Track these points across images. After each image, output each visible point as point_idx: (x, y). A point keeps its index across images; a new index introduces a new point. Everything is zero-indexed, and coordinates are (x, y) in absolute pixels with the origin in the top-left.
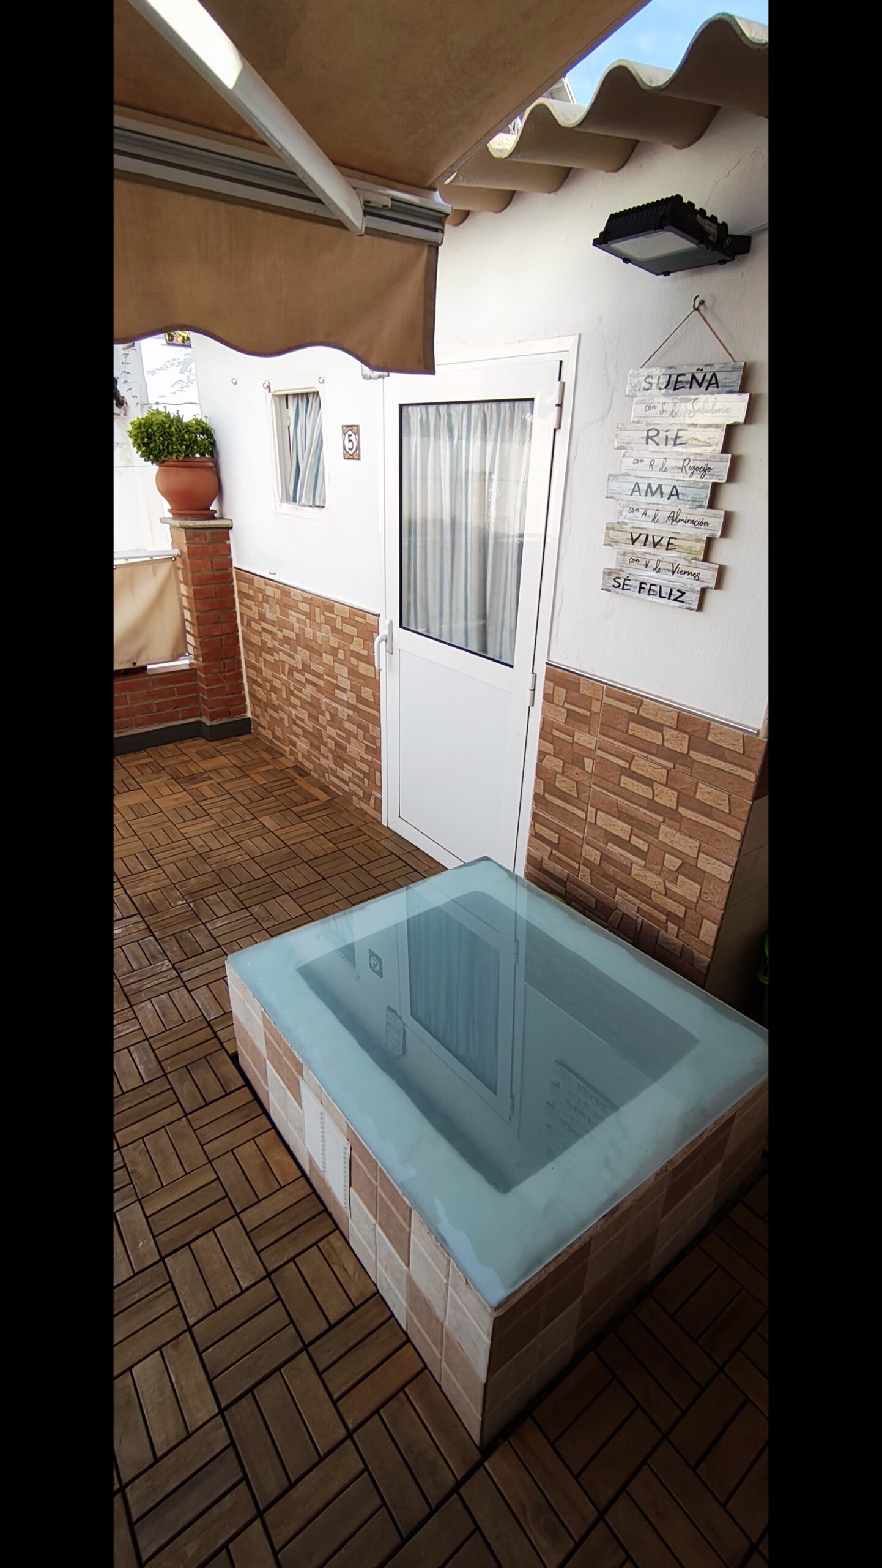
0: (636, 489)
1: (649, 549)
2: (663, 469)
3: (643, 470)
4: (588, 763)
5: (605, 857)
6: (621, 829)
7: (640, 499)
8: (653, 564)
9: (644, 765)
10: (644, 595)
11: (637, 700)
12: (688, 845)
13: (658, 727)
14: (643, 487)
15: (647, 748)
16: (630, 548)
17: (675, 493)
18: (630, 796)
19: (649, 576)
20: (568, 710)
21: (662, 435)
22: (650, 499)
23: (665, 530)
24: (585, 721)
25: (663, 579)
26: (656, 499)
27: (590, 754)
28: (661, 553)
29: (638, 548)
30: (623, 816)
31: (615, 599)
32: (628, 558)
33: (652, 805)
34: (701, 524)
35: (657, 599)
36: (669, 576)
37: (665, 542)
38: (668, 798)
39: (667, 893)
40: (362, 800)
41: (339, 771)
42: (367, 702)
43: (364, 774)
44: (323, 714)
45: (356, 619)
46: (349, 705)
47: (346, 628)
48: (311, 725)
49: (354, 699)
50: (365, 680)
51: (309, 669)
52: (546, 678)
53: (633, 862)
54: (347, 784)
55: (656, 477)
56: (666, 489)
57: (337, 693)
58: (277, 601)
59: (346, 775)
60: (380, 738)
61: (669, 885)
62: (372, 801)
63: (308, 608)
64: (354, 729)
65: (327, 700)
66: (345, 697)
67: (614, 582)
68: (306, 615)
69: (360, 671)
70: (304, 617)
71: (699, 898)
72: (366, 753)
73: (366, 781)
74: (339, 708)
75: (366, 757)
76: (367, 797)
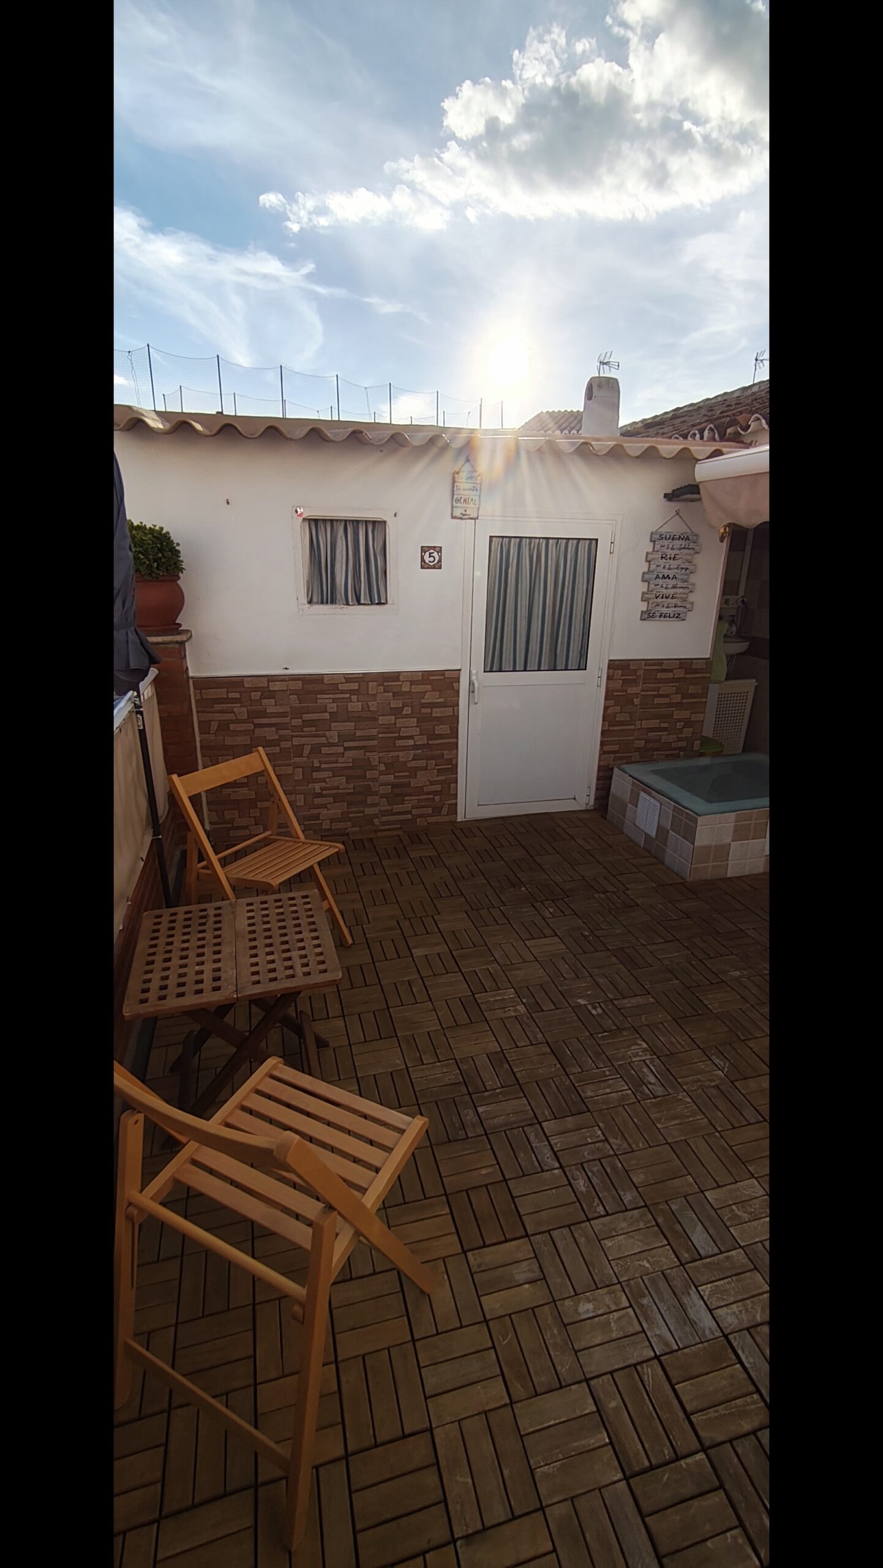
0: (657, 577)
1: (664, 600)
2: (669, 569)
3: (660, 569)
4: (636, 701)
5: (647, 741)
6: (654, 723)
7: (660, 582)
8: (666, 605)
9: (665, 689)
10: (662, 618)
11: (659, 662)
12: (685, 714)
13: (671, 671)
14: (661, 576)
15: (666, 681)
16: (655, 600)
17: (675, 577)
18: (659, 705)
19: (664, 610)
20: (623, 680)
21: (668, 556)
22: (664, 580)
23: (672, 591)
24: (634, 682)
25: (671, 611)
26: (667, 580)
27: (636, 696)
28: (669, 600)
29: (659, 600)
30: (656, 717)
31: (647, 624)
32: (653, 605)
33: (671, 705)
34: (686, 588)
35: (668, 619)
36: (674, 609)
37: (671, 596)
38: (677, 698)
39: (680, 739)
40: (430, 816)
41: (397, 808)
42: (441, 736)
43: (435, 793)
44: (374, 768)
45: (431, 678)
46: (416, 747)
47: (416, 689)
48: (351, 786)
49: (423, 740)
50: (441, 720)
51: (353, 738)
52: (609, 668)
53: (662, 735)
54: (410, 812)
55: (666, 572)
56: (671, 576)
57: (399, 743)
58: (294, 692)
59: (407, 806)
60: (457, 757)
61: (679, 736)
62: (445, 810)
63: (355, 686)
64: (422, 763)
65: (381, 754)
66: (411, 742)
67: (647, 616)
68: (352, 692)
69: (434, 715)
70: (348, 695)
71: (693, 733)
72: (437, 776)
73: (437, 798)
74: (401, 754)
75: (437, 779)
76: (437, 810)
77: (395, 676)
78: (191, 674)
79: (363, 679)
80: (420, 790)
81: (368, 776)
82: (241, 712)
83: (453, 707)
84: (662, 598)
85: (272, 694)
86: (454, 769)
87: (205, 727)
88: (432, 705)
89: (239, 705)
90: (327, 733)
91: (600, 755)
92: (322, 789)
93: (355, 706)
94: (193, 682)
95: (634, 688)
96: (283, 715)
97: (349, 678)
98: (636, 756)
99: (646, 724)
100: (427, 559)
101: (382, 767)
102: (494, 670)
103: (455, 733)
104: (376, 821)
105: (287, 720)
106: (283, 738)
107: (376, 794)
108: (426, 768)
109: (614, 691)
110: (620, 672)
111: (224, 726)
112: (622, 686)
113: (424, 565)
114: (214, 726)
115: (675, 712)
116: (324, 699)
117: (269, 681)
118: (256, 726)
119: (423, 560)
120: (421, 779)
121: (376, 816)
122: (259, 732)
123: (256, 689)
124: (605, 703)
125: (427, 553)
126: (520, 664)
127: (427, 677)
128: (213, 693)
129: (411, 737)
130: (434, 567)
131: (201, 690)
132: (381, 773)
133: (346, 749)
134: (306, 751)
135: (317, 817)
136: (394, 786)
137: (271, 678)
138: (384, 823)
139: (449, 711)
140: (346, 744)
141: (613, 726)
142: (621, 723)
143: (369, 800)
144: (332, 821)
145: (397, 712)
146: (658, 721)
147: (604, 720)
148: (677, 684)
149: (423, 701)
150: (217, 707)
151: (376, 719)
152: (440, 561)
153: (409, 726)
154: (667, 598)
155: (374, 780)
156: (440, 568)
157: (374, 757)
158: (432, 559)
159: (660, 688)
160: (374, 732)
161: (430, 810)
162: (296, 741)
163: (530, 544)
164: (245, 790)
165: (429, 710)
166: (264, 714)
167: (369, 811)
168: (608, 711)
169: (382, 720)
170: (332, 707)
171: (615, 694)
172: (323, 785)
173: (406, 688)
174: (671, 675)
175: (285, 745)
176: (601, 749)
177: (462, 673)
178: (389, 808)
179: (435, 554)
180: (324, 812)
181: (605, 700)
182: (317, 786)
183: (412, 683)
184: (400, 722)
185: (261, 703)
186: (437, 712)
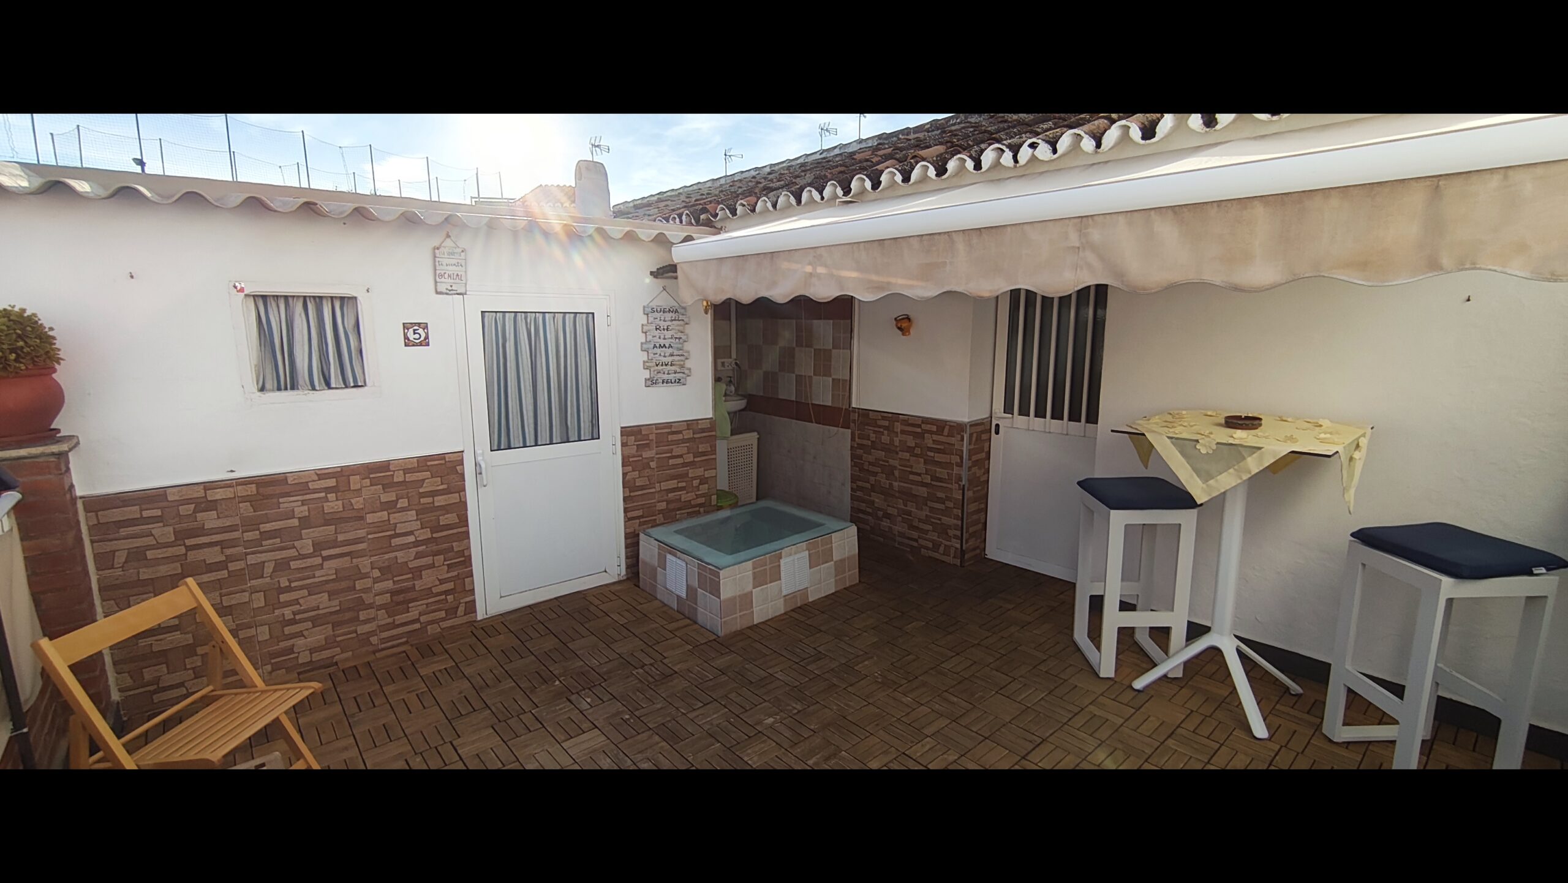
0: (655, 346)
1: (664, 367)
2: (665, 339)
3: (656, 339)
4: (653, 464)
5: (668, 502)
6: (673, 484)
7: (658, 351)
8: (666, 372)
9: (677, 451)
10: (665, 384)
11: (669, 425)
12: (699, 472)
13: (680, 432)
14: (658, 346)
15: (677, 442)
16: (656, 368)
17: (670, 346)
18: (675, 466)
19: (666, 377)
20: (637, 445)
21: (662, 327)
22: (661, 349)
23: (670, 359)
24: (647, 446)
25: (672, 377)
26: (664, 349)
27: (652, 459)
28: (669, 367)
29: (659, 368)
30: (673, 478)
31: (653, 390)
32: (656, 372)
33: (685, 465)
34: (682, 355)
35: (670, 385)
36: (674, 375)
37: (669, 364)
38: (689, 458)
39: (698, 496)
40: (443, 620)
41: (400, 618)
42: (448, 527)
43: (446, 593)
44: (366, 576)
45: (429, 463)
46: (417, 543)
47: (410, 477)
48: (337, 602)
49: (425, 534)
50: (446, 509)
51: (335, 544)
52: (622, 436)
53: (681, 495)
54: (417, 621)
55: (662, 342)
56: (667, 346)
57: (396, 541)
58: (244, 499)
59: (413, 614)
60: (469, 548)
61: (697, 493)
62: (461, 610)
63: (332, 482)
64: (428, 560)
65: (373, 559)
66: (411, 539)
67: (651, 382)
68: (328, 490)
69: (436, 504)
70: (323, 495)
71: (709, 489)
72: (448, 572)
73: (450, 598)
74: (399, 554)
75: (450, 575)
76: (452, 612)
77: (384, 466)
78: (79, 492)
79: (343, 474)
80: (429, 592)
81: (358, 587)
82: (164, 532)
83: (459, 492)
84: (662, 365)
85: (212, 505)
86: (467, 561)
87: (104, 561)
88: (433, 494)
89: (161, 524)
90: (296, 543)
91: (625, 522)
92: (294, 614)
93: (333, 505)
94: (84, 503)
95: (649, 452)
96: (232, 529)
97: (322, 475)
98: (660, 518)
99: (665, 486)
100: (411, 335)
101: (376, 573)
102: (502, 448)
103: (464, 521)
104: (374, 640)
105: (236, 535)
106: (230, 559)
107: (370, 606)
108: (432, 566)
109: (629, 457)
110: (633, 438)
111: (138, 556)
112: (637, 451)
113: (408, 343)
114: (121, 558)
115: (690, 471)
116: (292, 503)
117: (206, 489)
118: (189, 548)
119: (406, 338)
120: (428, 579)
121: (372, 633)
122: (192, 556)
123: (188, 502)
124: (623, 470)
125: (411, 330)
126: (530, 440)
127: (423, 463)
128: (116, 515)
129: (411, 533)
130: (420, 344)
131: (96, 512)
132: (376, 581)
133: (325, 559)
134: (269, 569)
135: (290, 650)
136: (393, 593)
137: (208, 486)
138: (383, 641)
139: (454, 498)
140: (325, 553)
141: (633, 492)
142: (642, 488)
143: (363, 616)
144: (312, 651)
145: (390, 506)
146: (676, 481)
147: (624, 487)
148: (688, 444)
149: (421, 490)
150: (123, 532)
151: (362, 518)
152: (427, 338)
153: (408, 521)
154: (666, 365)
155: (366, 590)
156: (428, 344)
157: (365, 563)
158: (417, 336)
159: (672, 450)
160: (361, 533)
161: (443, 614)
162: (252, 559)
163: (526, 318)
164: (177, 635)
165: (430, 500)
166: (201, 531)
167: (366, 628)
168: (628, 477)
169: (370, 518)
170: (302, 511)
171: (631, 460)
172: (296, 608)
173: (399, 477)
174: (680, 436)
175: (232, 566)
176: (625, 516)
177: (465, 455)
178: (390, 620)
179: (421, 331)
180: (300, 642)
181: (623, 466)
182: (288, 612)
183: (406, 471)
184: (395, 518)
185: (196, 517)
186: (440, 501)
